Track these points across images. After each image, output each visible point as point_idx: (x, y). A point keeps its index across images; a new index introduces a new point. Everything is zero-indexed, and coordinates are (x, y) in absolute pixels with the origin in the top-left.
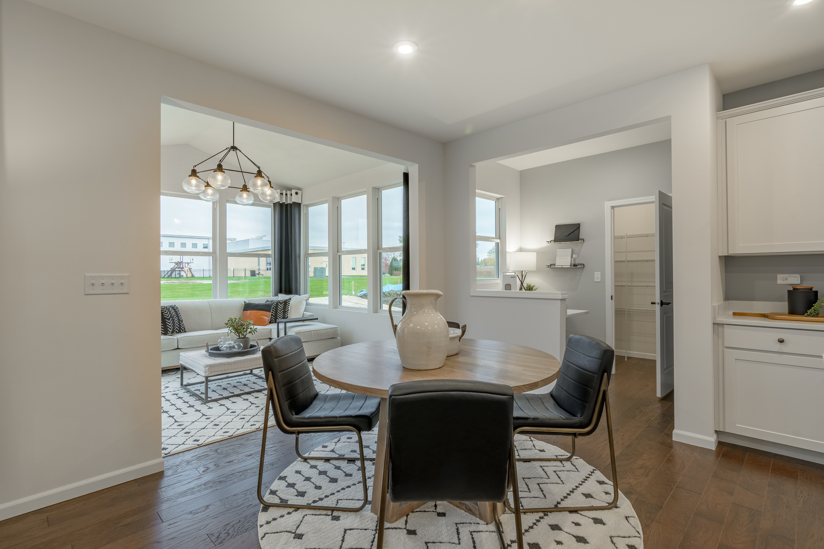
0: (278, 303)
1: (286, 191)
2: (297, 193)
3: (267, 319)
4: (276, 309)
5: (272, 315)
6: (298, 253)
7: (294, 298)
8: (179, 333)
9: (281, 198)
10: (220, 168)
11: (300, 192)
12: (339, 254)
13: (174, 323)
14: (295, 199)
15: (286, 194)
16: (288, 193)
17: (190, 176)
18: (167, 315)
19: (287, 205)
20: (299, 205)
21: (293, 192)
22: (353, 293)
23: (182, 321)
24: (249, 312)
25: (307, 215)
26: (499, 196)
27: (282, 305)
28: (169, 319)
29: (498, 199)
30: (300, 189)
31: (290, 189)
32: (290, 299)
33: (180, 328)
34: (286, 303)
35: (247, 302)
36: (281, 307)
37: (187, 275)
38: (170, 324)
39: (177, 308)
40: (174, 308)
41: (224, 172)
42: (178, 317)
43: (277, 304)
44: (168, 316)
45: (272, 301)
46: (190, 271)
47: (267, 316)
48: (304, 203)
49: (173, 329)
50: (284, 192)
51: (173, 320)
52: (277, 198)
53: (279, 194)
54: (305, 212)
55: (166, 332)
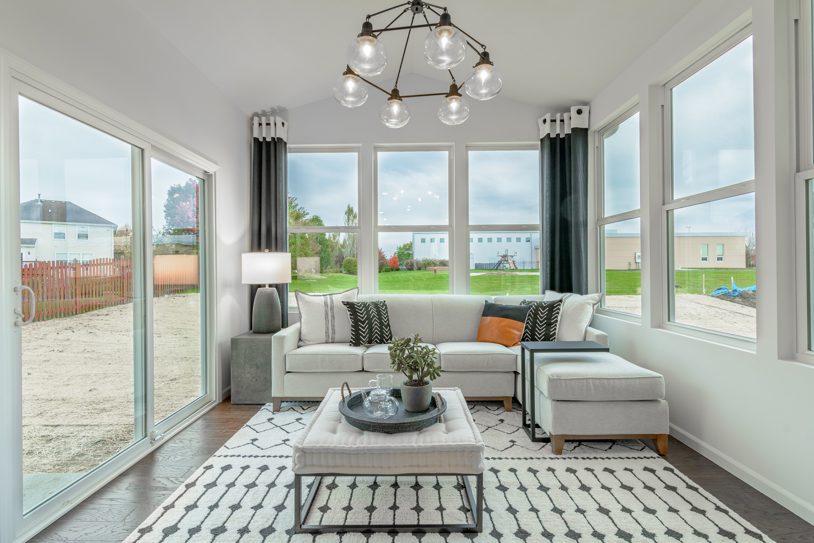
0: (540, 306)
2: (579, 112)
3: (519, 334)
4: (535, 318)
5: (527, 327)
6: (581, 219)
7: (571, 300)
8: (381, 343)
9: (553, 128)
11: (585, 109)
12: (667, 207)
13: (372, 328)
14: (578, 122)
15: (562, 121)
16: (566, 116)
18: (362, 316)
19: (562, 138)
20: (584, 132)
21: (574, 111)
22: (704, 290)
23: (388, 325)
24: (489, 318)
25: (600, 149)
27: (545, 312)
30: (586, 104)
32: (561, 301)
33: (381, 336)
34: (553, 308)
35: (490, 302)
36: (543, 314)
37: (511, 267)
38: (364, 329)
39: (384, 306)
42: (381, 318)
43: (537, 310)
44: (363, 318)
45: (530, 302)
46: (514, 263)
47: (518, 328)
48: (596, 126)
49: (370, 338)
50: (558, 117)
51: (370, 324)
52: (545, 130)
53: (548, 121)
54: (597, 145)
55: (356, 342)
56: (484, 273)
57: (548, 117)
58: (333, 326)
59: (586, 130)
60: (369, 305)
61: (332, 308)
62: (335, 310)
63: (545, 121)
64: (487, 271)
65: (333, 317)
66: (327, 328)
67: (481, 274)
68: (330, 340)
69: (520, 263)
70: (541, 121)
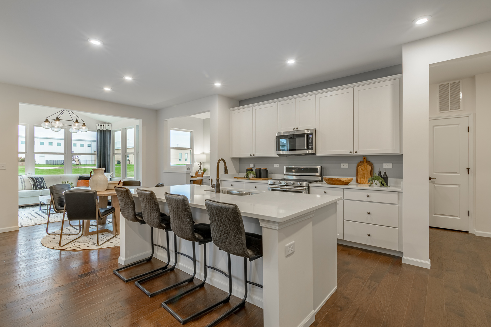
1: (104, 124)
2: (108, 125)
6: (109, 153)
9: (101, 127)
10: (57, 119)
11: (110, 125)
12: (126, 154)
13: (40, 185)
14: (107, 128)
15: (104, 126)
16: (105, 125)
17: (45, 122)
18: (37, 181)
19: (104, 131)
20: (110, 131)
21: (107, 124)
23: (45, 184)
26: (191, 130)
28: (38, 183)
29: (192, 131)
30: (110, 123)
31: (105, 123)
33: (43, 187)
37: (76, 163)
38: (38, 185)
39: (43, 178)
40: (42, 179)
41: (60, 121)
42: (43, 182)
46: (79, 161)
48: (112, 130)
49: (40, 187)
50: (102, 125)
51: (40, 183)
52: (99, 128)
53: (99, 125)
54: (113, 134)
55: (36, 188)
56: (58, 167)
57: (99, 124)
58: (25, 185)
59: (110, 130)
60: (38, 178)
61: (23, 180)
62: (25, 180)
63: (98, 125)
64: (60, 166)
65: (24, 182)
66: (22, 186)
67: (55, 168)
68: (24, 189)
69: (84, 161)
70: (97, 124)
